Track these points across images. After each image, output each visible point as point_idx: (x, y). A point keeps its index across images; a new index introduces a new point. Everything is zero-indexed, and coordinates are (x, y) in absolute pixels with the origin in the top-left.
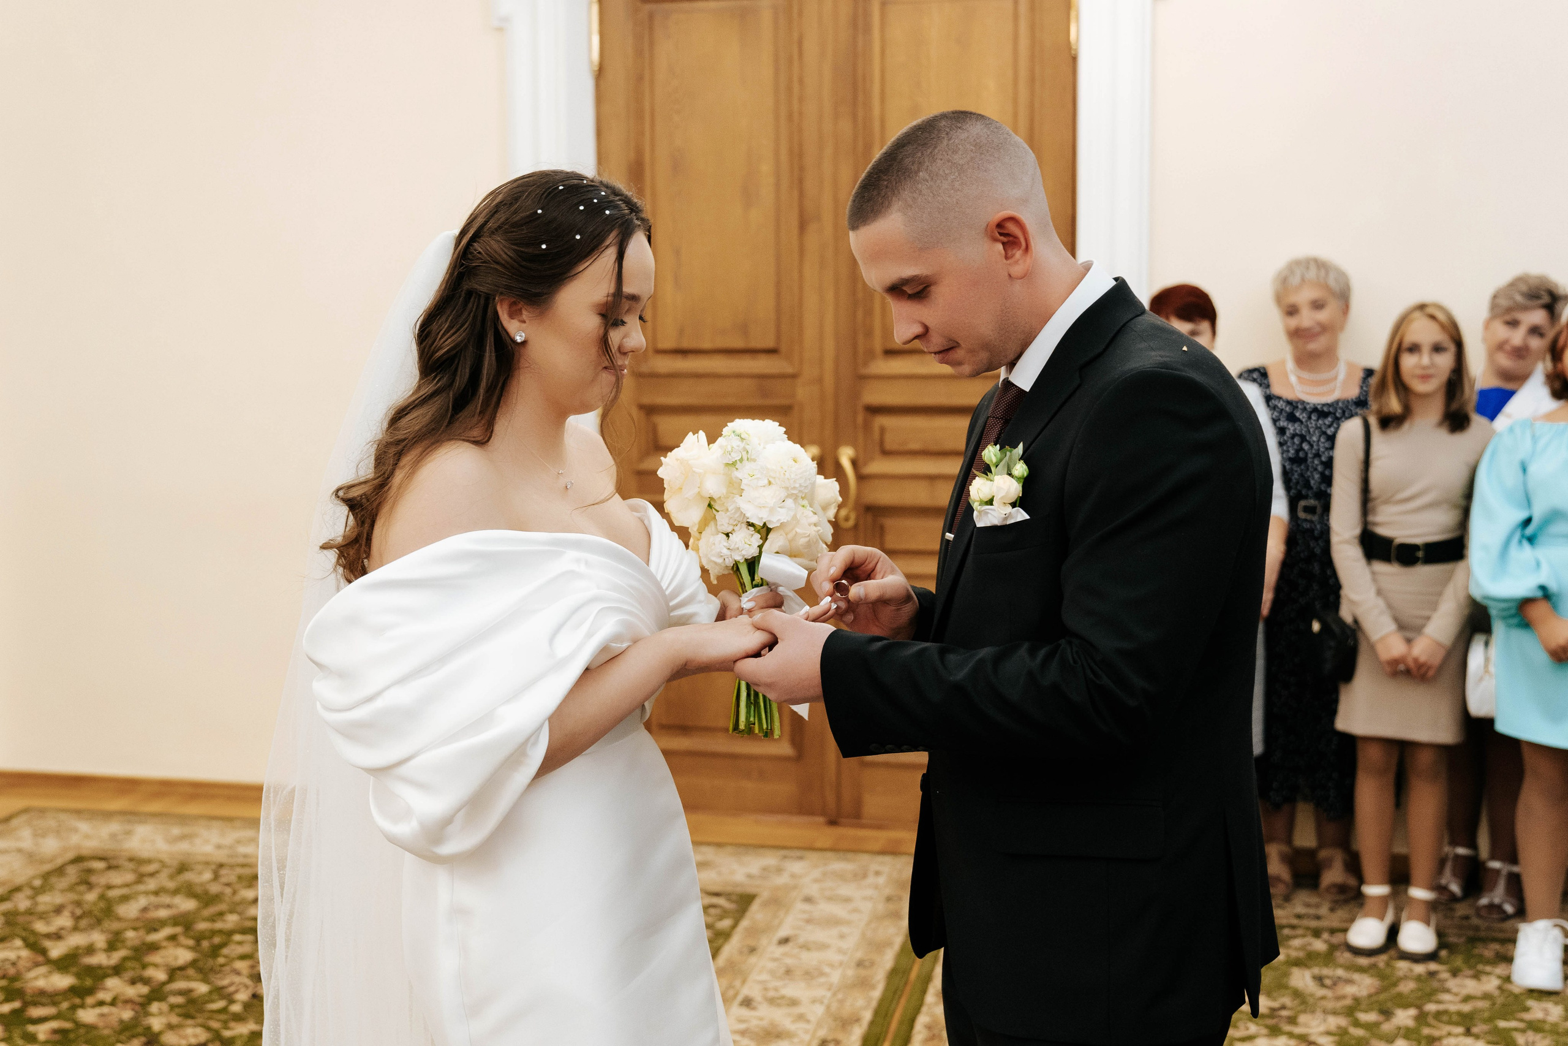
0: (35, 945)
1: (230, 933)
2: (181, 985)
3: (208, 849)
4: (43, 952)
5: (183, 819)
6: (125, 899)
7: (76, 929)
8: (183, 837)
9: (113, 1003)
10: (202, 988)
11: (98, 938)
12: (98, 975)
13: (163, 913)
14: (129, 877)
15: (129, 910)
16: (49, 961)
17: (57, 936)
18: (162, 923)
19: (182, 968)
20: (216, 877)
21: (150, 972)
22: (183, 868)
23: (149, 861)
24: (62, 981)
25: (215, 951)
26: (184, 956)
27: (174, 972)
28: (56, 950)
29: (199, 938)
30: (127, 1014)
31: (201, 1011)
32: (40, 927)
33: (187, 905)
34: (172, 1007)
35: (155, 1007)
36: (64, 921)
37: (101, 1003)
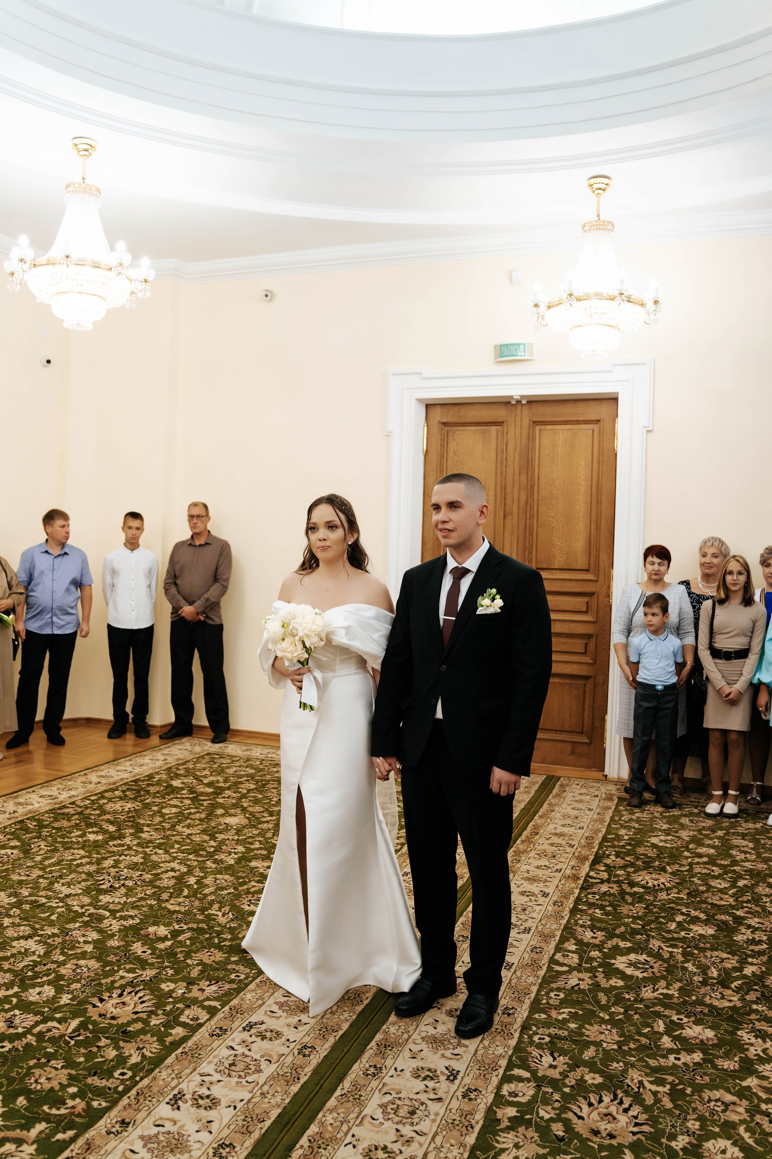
0: (197, 778)
1: (269, 781)
2: (253, 795)
3: (258, 754)
4: (201, 781)
5: (246, 744)
6: (228, 768)
7: (211, 775)
8: (247, 750)
9: (229, 797)
10: (261, 796)
11: (221, 779)
12: (222, 790)
13: (243, 773)
14: (229, 761)
15: (231, 771)
16: (203, 784)
17: (205, 777)
18: (243, 776)
19: (252, 790)
20: (261, 764)
21: (240, 790)
22: (248, 760)
23: (235, 757)
24: (210, 790)
25: (264, 786)
26: (252, 786)
27: (249, 791)
28: (206, 781)
29: (257, 782)
30: (234, 801)
31: (260, 802)
32: (198, 773)
33: (253, 771)
34: (250, 801)
35: (244, 800)
36: (206, 772)
37: (225, 797)
